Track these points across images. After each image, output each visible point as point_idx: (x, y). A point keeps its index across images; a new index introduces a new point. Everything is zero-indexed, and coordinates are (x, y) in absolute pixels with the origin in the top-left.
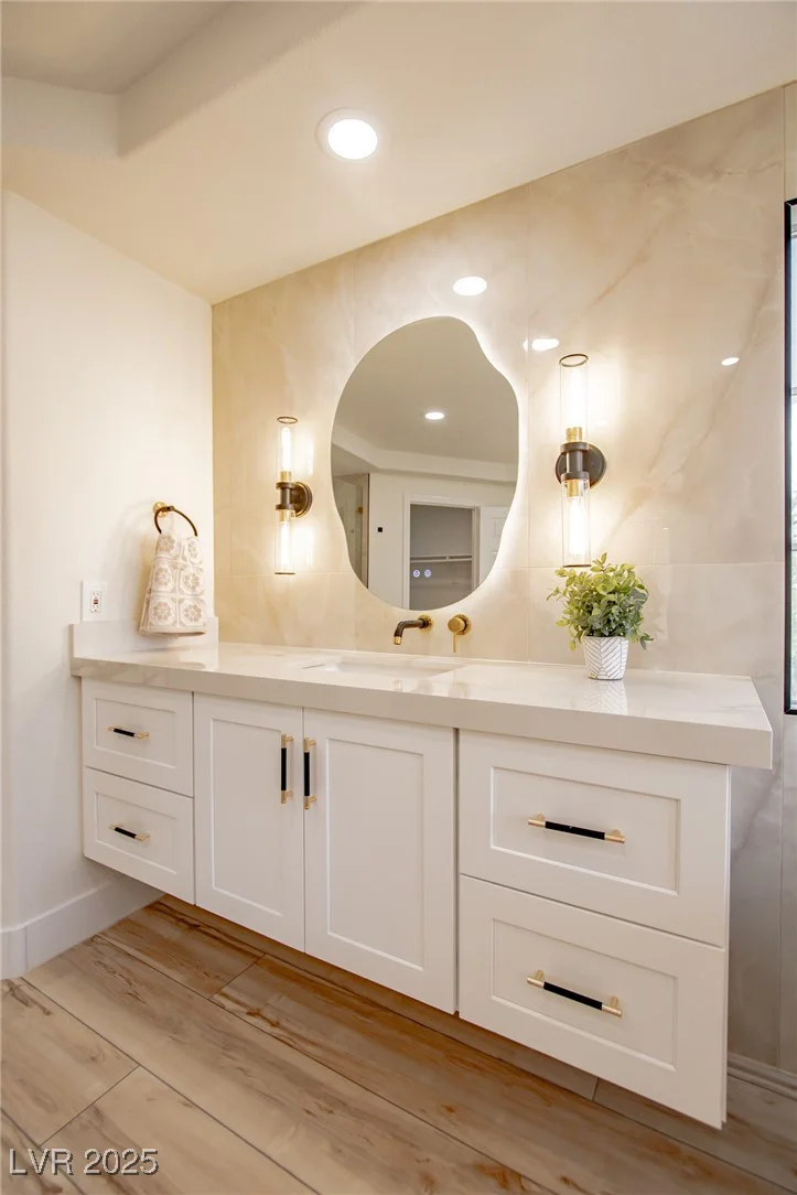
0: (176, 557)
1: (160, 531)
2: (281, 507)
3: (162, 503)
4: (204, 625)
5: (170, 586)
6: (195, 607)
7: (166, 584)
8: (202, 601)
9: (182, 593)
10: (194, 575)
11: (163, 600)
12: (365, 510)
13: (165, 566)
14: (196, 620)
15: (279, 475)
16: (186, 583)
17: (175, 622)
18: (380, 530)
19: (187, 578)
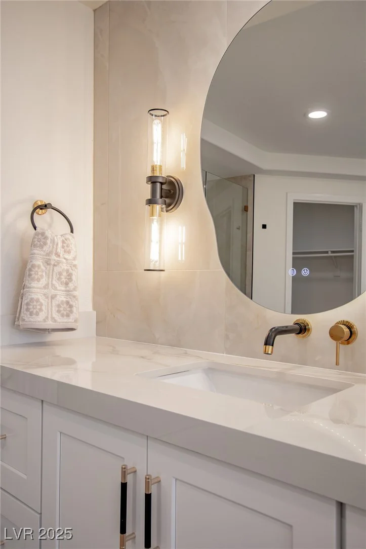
0: (48, 254)
1: (35, 228)
2: (151, 202)
3: (41, 201)
4: (76, 321)
5: (43, 281)
6: (68, 303)
7: (38, 280)
8: (74, 297)
9: (56, 289)
10: (67, 271)
11: (35, 296)
12: (250, 209)
13: (39, 262)
14: (68, 316)
15: (150, 169)
16: (59, 279)
17: (47, 317)
18: (264, 227)
19: (60, 274)
